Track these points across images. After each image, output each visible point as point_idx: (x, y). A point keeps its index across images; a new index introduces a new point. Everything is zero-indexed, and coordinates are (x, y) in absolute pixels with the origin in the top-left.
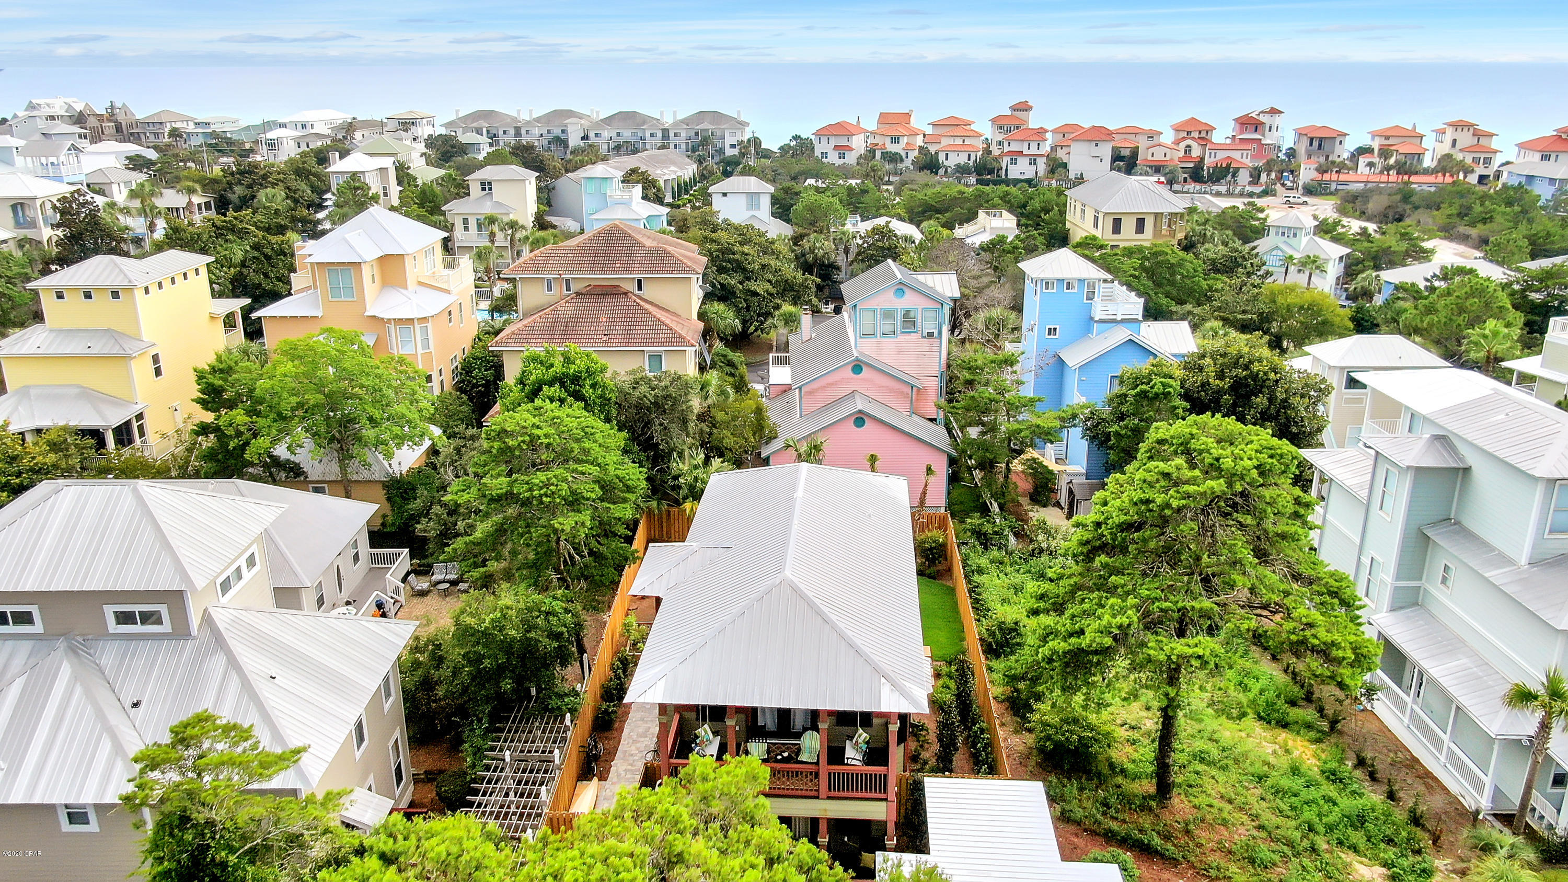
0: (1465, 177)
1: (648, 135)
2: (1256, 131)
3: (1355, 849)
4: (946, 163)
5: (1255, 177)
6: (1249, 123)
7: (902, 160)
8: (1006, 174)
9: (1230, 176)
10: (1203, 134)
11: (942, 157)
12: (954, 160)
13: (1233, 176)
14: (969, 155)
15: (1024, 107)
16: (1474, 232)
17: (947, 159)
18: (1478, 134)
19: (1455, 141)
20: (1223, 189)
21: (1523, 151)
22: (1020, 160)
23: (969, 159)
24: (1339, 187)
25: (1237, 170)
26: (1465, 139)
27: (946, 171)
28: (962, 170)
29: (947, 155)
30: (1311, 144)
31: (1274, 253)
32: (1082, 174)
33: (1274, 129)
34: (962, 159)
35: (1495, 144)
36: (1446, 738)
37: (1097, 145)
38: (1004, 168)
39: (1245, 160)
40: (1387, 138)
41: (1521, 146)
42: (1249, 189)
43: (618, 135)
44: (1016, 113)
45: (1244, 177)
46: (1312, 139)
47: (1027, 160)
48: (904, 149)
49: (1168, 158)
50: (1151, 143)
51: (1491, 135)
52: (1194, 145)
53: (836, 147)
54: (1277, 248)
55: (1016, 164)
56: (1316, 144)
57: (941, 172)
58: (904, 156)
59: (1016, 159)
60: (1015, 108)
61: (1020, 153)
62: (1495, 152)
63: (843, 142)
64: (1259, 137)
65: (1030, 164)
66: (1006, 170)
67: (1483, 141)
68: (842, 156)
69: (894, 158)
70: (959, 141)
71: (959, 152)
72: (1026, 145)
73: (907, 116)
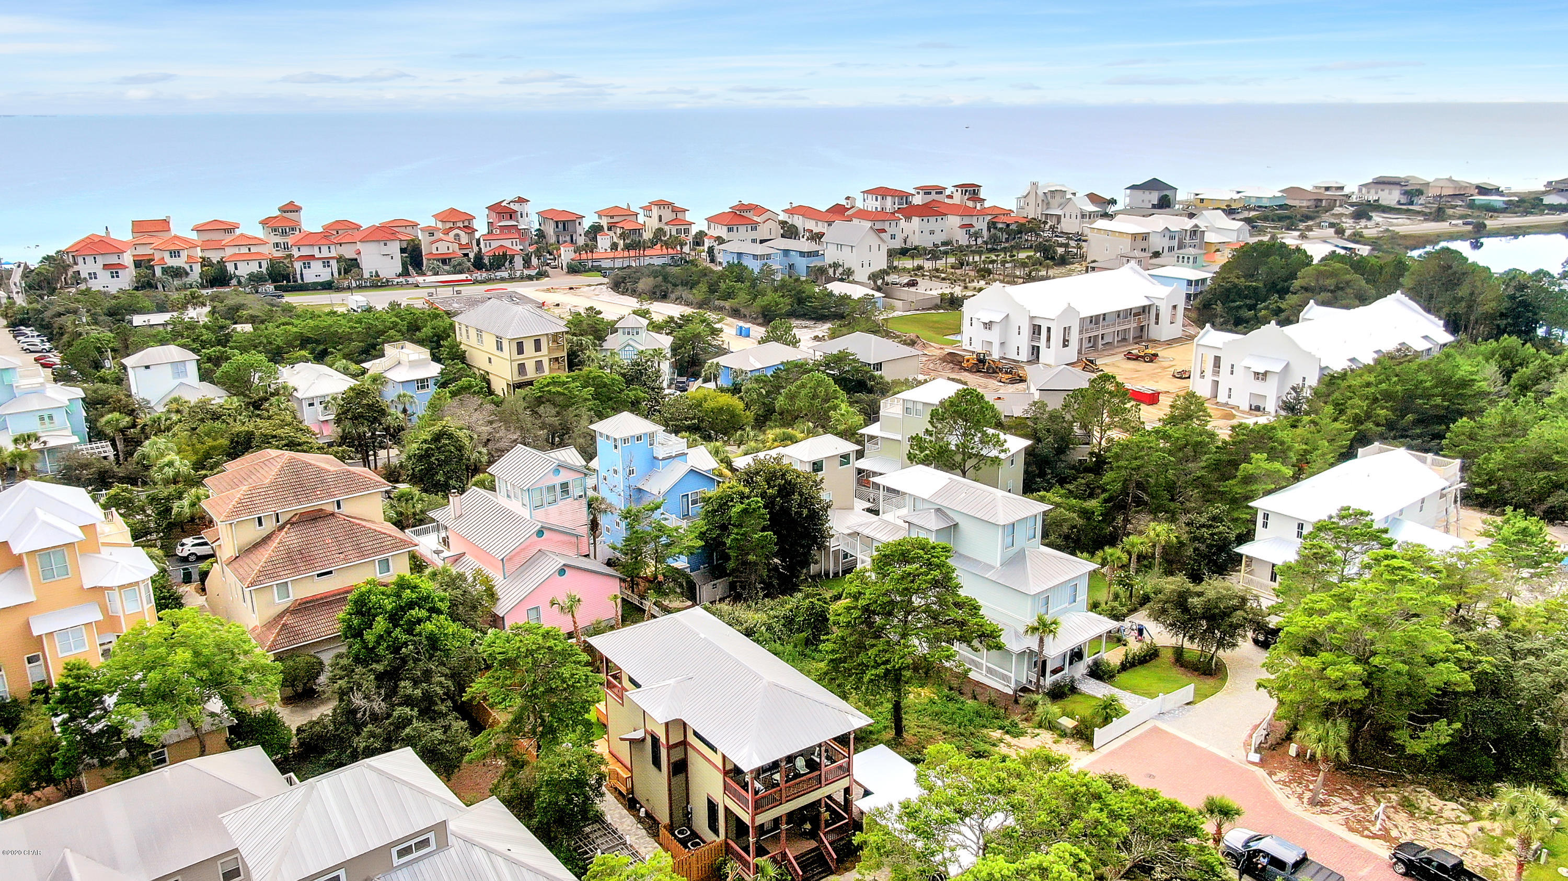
0: (682, 249)
2: (511, 218)
3: (984, 726)
4: (237, 273)
5: (527, 263)
6: (502, 211)
7: (187, 274)
8: (302, 279)
9: (507, 263)
10: (466, 224)
11: (230, 268)
12: (244, 270)
13: (511, 262)
14: (260, 263)
15: (291, 208)
16: (727, 304)
17: (236, 268)
18: (676, 210)
19: (660, 217)
20: (505, 274)
21: (712, 225)
22: (313, 263)
23: (260, 267)
24: (595, 264)
25: (512, 257)
26: (668, 215)
27: (239, 282)
28: (256, 280)
29: (235, 264)
30: (557, 227)
31: (627, 349)
32: (377, 272)
33: (524, 215)
34: (254, 268)
35: (688, 217)
36: (984, 662)
37: (385, 245)
38: (298, 272)
39: (513, 245)
40: (612, 217)
41: (710, 220)
42: (526, 272)
44: (285, 215)
45: (519, 262)
46: (557, 222)
47: (320, 263)
48: (184, 262)
49: (451, 251)
50: (432, 238)
51: (684, 211)
52: (462, 234)
53: (106, 267)
54: (629, 345)
55: (309, 267)
56: (561, 226)
57: (235, 281)
58: (188, 270)
59: (309, 263)
60: (283, 210)
61: (312, 257)
62: (691, 224)
63: (113, 260)
64: (516, 223)
65: (324, 266)
66: (302, 275)
67: (680, 216)
68: (114, 275)
69: (178, 273)
70: (245, 250)
71: (248, 261)
72: (316, 249)
73: (165, 224)
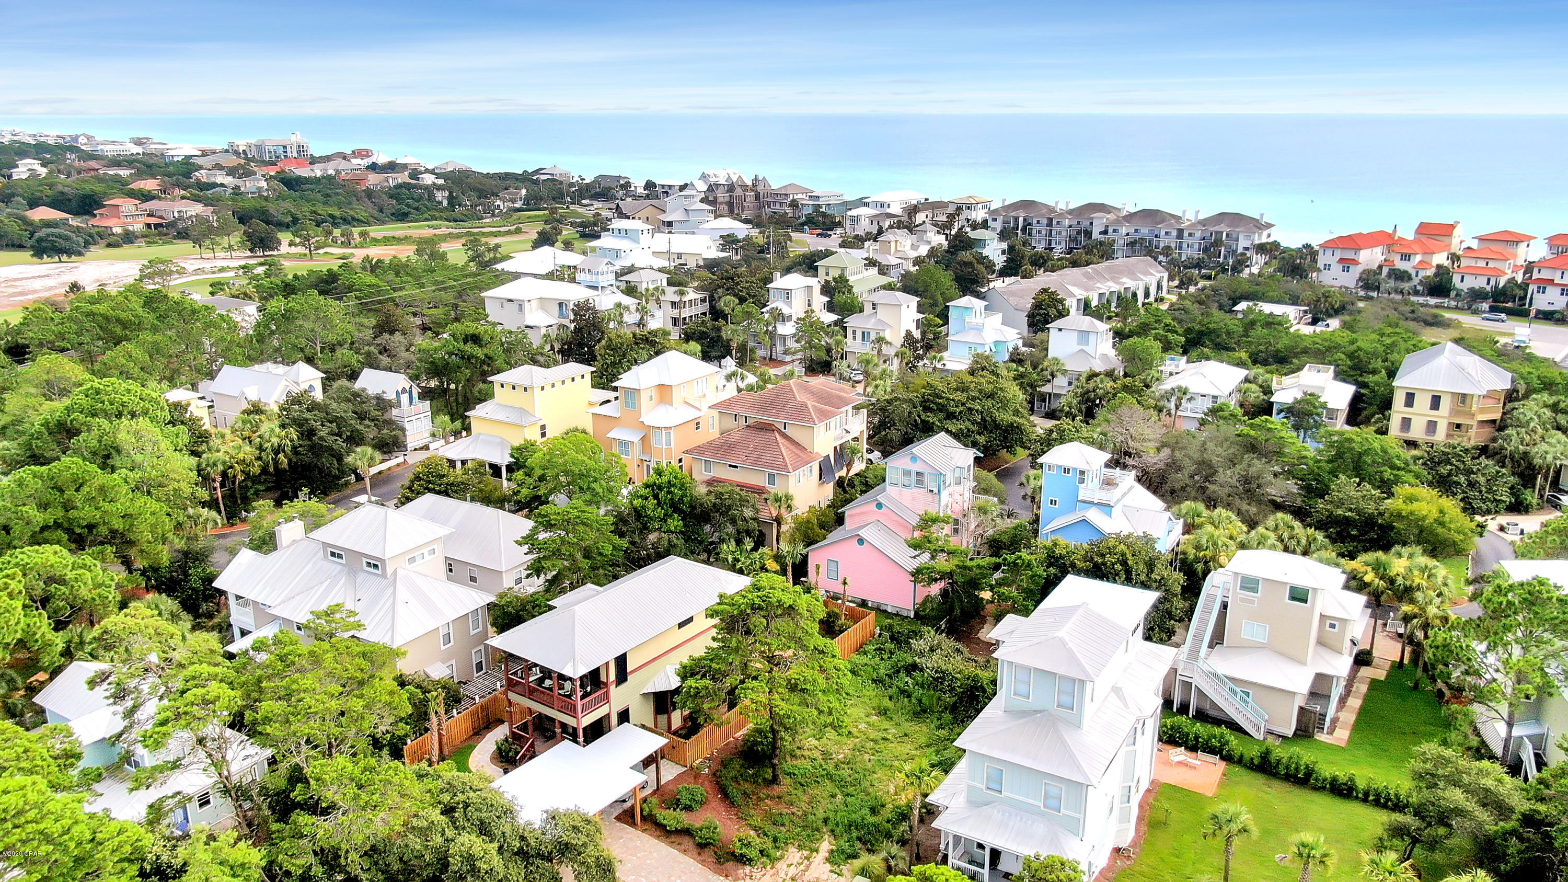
1: (1163, 233)
4: (1460, 285)
7: (1407, 280)
8: (1529, 304)
11: (1456, 279)
12: (1469, 284)
14: (1489, 280)
17: (1462, 281)
22: (1548, 288)
23: (1488, 283)
27: (1457, 296)
28: (1475, 296)
29: (1463, 277)
34: (1480, 283)
38: (1529, 296)
43: (1136, 231)
47: (1559, 290)
48: (1414, 267)
53: (1341, 260)
55: (1544, 293)
57: (1453, 294)
58: (1412, 275)
59: (1544, 288)
61: (1551, 282)
63: (1350, 255)
65: (1558, 294)
66: (1532, 299)
68: (1346, 269)
69: (1402, 276)
70: (1482, 264)
71: (1476, 275)
72: (1559, 273)
73: (1448, 229)
